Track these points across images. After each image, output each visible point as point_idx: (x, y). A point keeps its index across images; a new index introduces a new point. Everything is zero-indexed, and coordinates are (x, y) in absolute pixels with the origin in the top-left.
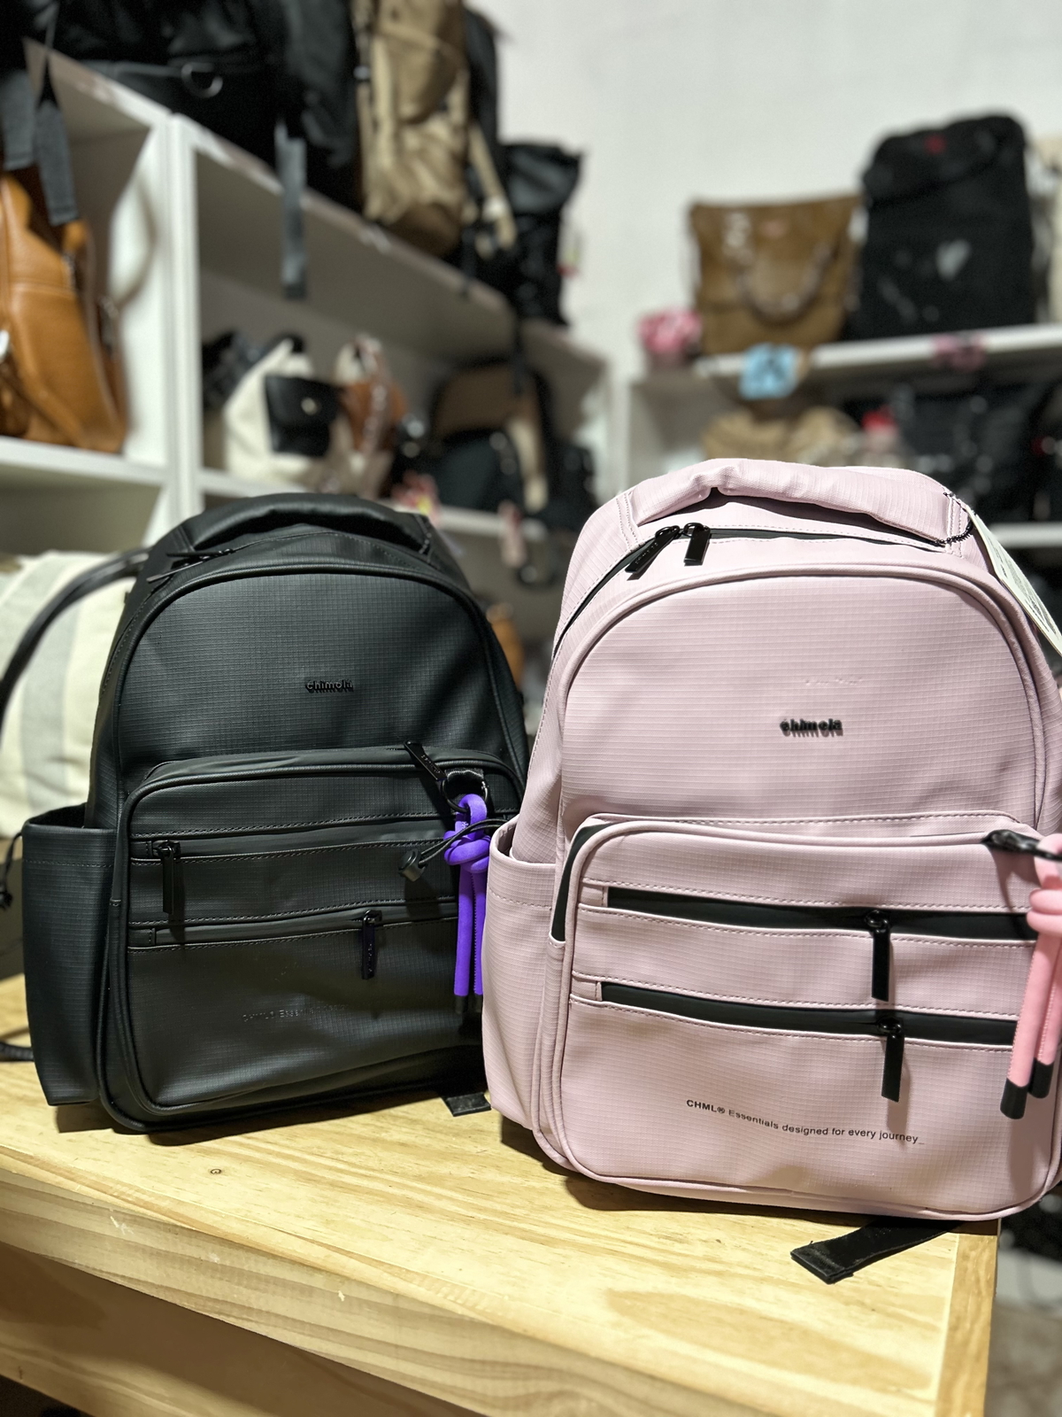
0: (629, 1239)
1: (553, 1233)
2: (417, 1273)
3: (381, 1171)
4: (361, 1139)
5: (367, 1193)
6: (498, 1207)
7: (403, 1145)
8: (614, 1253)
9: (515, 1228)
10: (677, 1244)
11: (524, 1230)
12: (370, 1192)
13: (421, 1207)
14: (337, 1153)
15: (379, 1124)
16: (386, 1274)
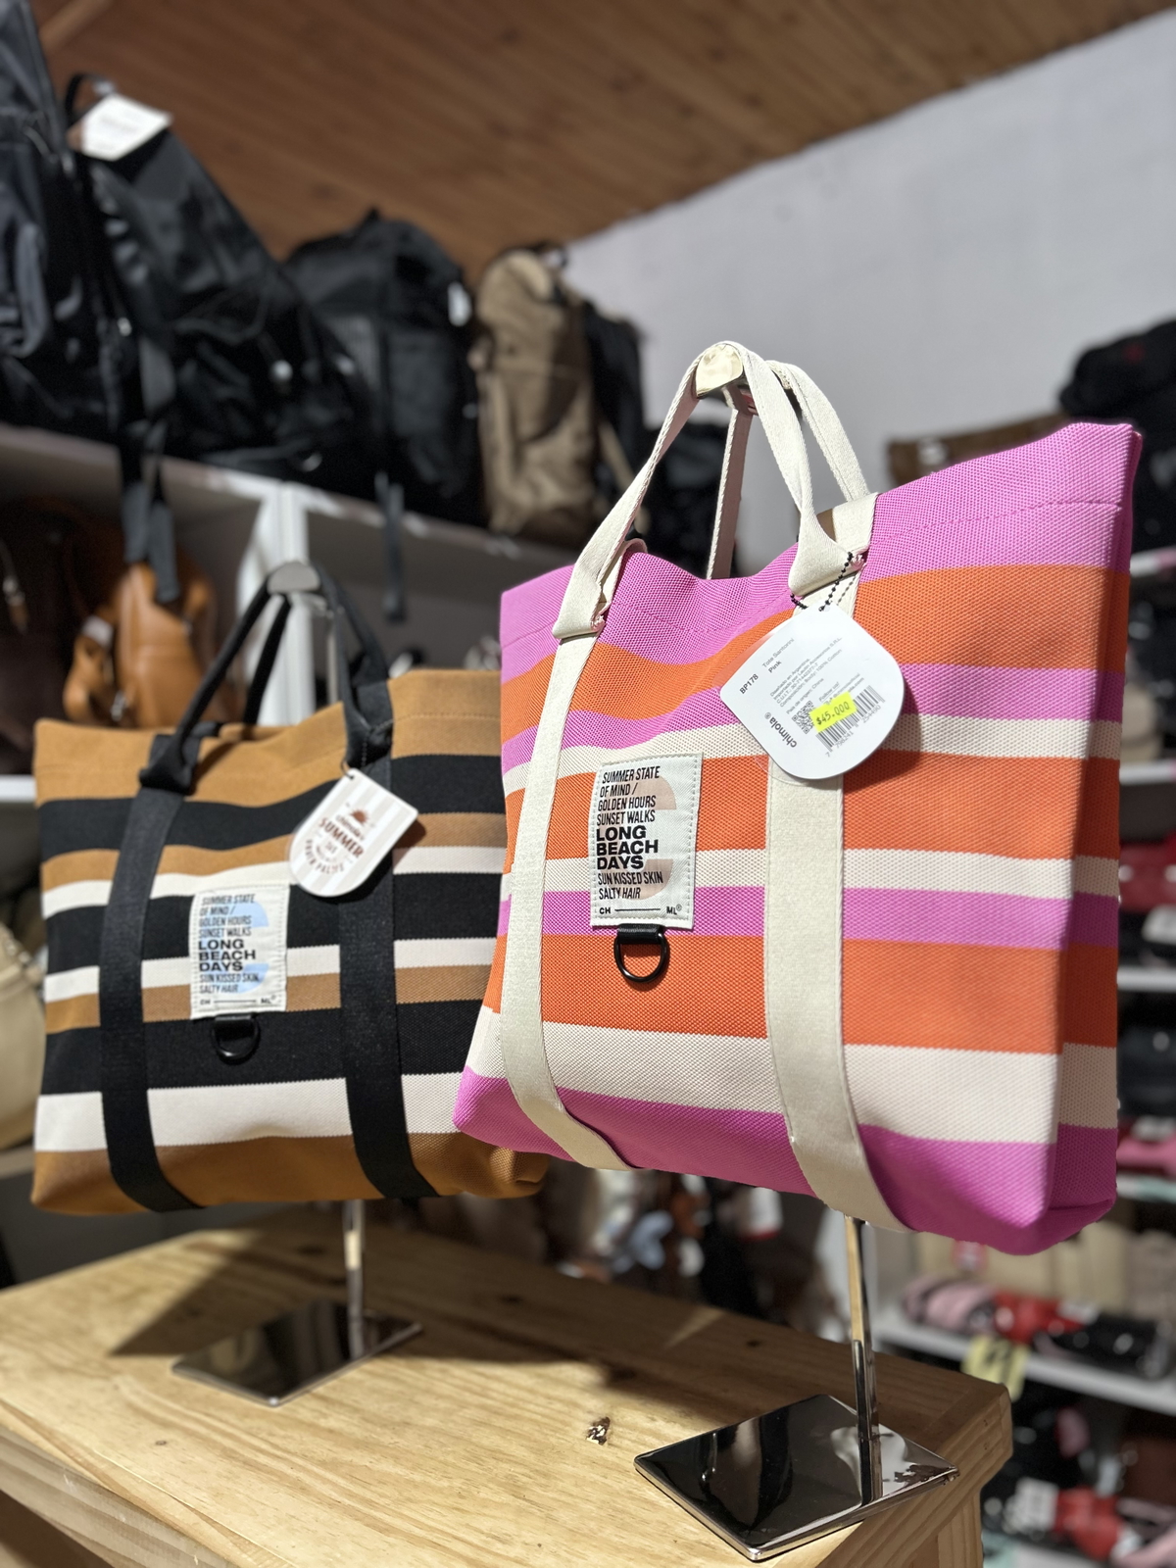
0: (461, 1535)
1: (397, 1522)
2: (256, 1546)
3: (295, 1454)
4: (300, 1424)
5: (268, 1473)
6: (369, 1495)
7: (331, 1431)
8: (436, 1545)
9: (367, 1515)
10: (499, 1545)
11: (375, 1518)
12: (271, 1472)
13: (304, 1489)
14: (271, 1434)
15: (324, 1410)
16: (231, 1544)
